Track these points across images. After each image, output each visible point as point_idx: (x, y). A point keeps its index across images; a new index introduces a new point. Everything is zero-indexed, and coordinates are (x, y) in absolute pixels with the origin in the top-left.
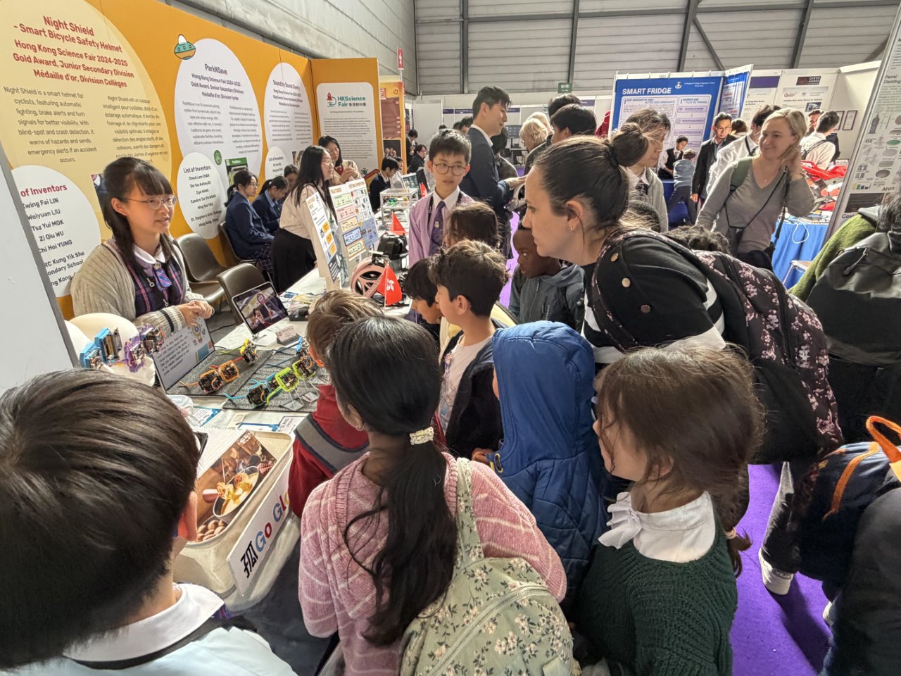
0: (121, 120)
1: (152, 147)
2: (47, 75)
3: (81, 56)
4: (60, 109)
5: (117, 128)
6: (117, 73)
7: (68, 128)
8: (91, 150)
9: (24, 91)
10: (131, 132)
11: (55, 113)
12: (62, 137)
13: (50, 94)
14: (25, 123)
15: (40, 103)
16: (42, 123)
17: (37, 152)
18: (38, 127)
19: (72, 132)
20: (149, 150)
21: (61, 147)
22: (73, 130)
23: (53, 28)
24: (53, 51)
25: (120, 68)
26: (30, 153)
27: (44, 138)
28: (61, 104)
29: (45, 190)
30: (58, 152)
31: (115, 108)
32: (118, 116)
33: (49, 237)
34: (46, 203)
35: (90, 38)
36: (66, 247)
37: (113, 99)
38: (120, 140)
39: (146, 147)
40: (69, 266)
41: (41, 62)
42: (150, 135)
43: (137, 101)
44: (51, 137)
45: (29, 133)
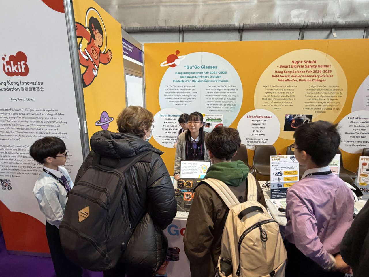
0: (314, 95)
1: (328, 106)
2: (283, 80)
3: (304, 72)
4: (283, 92)
5: (310, 98)
6: (322, 76)
7: (283, 98)
8: (291, 106)
9: (270, 86)
10: (318, 100)
11: (280, 93)
12: (279, 101)
13: (281, 87)
14: (266, 96)
15: (275, 90)
16: (273, 96)
17: (266, 105)
18: (271, 97)
19: (284, 99)
20: (326, 107)
21: (277, 104)
22: (285, 98)
23: (294, 64)
24: (291, 72)
25: (325, 74)
26: (263, 105)
27: (271, 101)
28: (285, 90)
29: (263, 117)
30: (274, 105)
31: (313, 90)
32: (313, 93)
33: (257, 131)
34: (261, 121)
35: (312, 64)
36: (262, 136)
37: (314, 87)
38: (309, 103)
39: (324, 106)
40: (260, 142)
41: (283, 76)
42: (330, 101)
43: (330, 87)
44: (275, 101)
45: (266, 99)
